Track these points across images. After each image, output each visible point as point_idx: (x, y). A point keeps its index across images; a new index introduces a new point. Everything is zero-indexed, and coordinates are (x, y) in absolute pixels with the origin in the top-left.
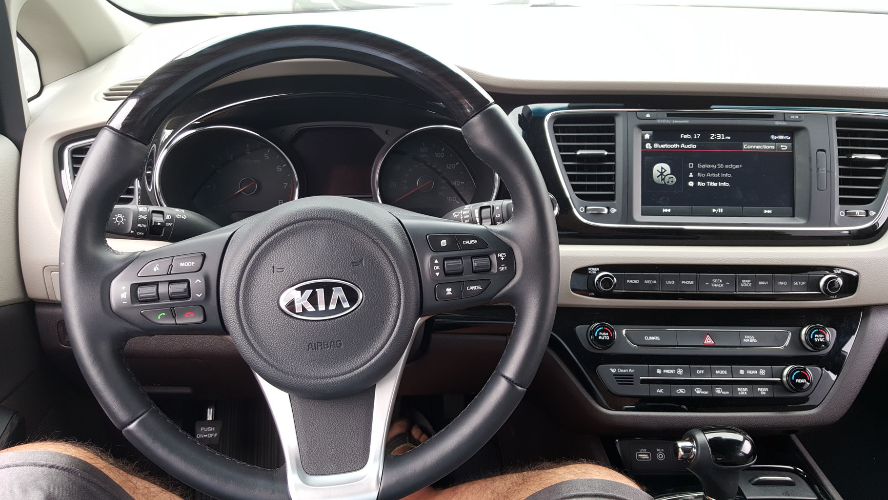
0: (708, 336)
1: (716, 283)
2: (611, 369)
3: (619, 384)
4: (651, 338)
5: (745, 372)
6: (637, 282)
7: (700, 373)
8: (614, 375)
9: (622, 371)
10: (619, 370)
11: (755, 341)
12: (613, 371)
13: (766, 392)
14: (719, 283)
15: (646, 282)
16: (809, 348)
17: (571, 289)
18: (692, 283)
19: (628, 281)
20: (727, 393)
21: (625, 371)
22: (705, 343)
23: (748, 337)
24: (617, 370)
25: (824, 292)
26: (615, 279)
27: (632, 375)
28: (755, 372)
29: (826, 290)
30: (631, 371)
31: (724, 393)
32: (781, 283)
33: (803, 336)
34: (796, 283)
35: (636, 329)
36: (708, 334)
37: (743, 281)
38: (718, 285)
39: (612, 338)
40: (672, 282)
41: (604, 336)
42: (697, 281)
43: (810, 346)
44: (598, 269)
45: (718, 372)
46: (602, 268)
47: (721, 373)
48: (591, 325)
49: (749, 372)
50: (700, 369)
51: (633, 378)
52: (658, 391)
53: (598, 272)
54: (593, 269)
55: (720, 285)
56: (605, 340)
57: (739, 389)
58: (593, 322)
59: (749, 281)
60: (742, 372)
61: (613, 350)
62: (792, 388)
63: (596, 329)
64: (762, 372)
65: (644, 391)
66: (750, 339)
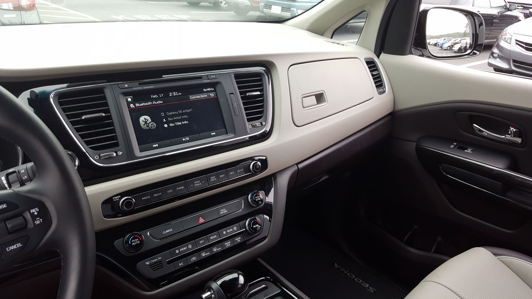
0: (200, 217)
1: (197, 184)
2: (146, 263)
3: (154, 271)
4: (167, 231)
5: (226, 232)
6: (149, 197)
7: (202, 242)
8: (149, 266)
9: (154, 261)
10: (152, 261)
11: (226, 211)
12: (148, 263)
13: (240, 239)
14: (198, 183)
15: (155, 195)
16: (254, 206)
17: (104, 216)
18: (183, 187)
19: (143, 198)
20: (220, 248)
21: (156, 260)
22: (200, 222)
23: (222, 210)
24: (150, 262)
25: (253, 172)
26: (133, 199)
27: (161, 261)
28: (231, 230)
29: (254, 171)
30: (159, 258)
31: (218, 249)
32: (231, 173)
33: (250, 200)
34: (239, 171)
35: (156, 229)
36: (200, 216)
37: (211, 178)
38: (198, 185)
39: (142, 241)
40: (171, 191)
41: (136, 242)
42: (186, 185)
43: (255, 204)
44: (120, 196)
45: (211, 238)
46: (122, 194)
47: (213, 237)
48: (125, 237)
49: (228, 231)
50: (201, 240)
51: (162, 263)
52: (180, 264)
53: (120, 199)
54: (116, 197)
55: (200, 184)
56: (137, 244)
57: (226, 244)
58: (126, 235)
59: (215, 177)
60: (224, 233)
61: (144, 249)
62: (252, 232)
63: (128, 239)
64: (235, 228)
65: (170, 269)
66: (224, 211)
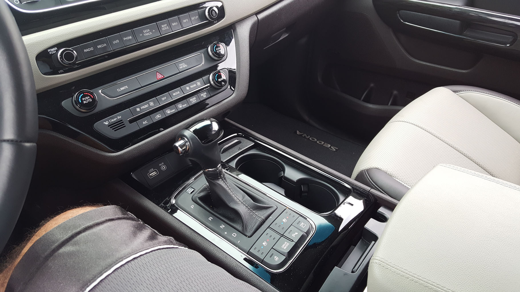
1: (147, 33)
2: (105, 123)
3: (115, 131)
4: (122, 89)
5: (190, 88)
6: (92, 49)
7: (164, 99)
8: (109, 126)
9: (113, 120)
10: (111, 121)
11: (186, 66)
12: (107, 123)
13: (206, 95)
15: (99, 47)
17: (42, 74)
18: (130, 37)
19: (85, 51)
20: (186, 105)
21: (115, 119)
23: (181, 65)
24: (109, 122)
25: (210, 20)
26: (74, 52)
27: (122, 120)
28: (195, 85)
29: (211, 18)
30: (119, 117)
31: (183, 106)
32: (185, 21)
33: (210, 53)
34: (193, 19)
35: (109, 88)
36: (157, 72)
37: (163, 26)
39: (94, 99)
40: (117, 41)
41: (87, 100)
42: (134, 35)
43: (217, 57)
44: (56, 48)
45: (174, 94)
46: (59, 46)
47: (176, 94)
48: (73, 97)
49: (192, 87)
50: (163, 97)
51: (123, 122)
52: (144, 123)
53: (57, 51)
54: (52, 50)
55: (150, 33)
56: (89, 102)
57: (191, 100)
58: (73, 94)
59: (166, 25)
60: (188, 88)
61: (98, 109)
62: (218, 86)
64: (199, 84)
65: (134, 128)
66: (183, 66)
